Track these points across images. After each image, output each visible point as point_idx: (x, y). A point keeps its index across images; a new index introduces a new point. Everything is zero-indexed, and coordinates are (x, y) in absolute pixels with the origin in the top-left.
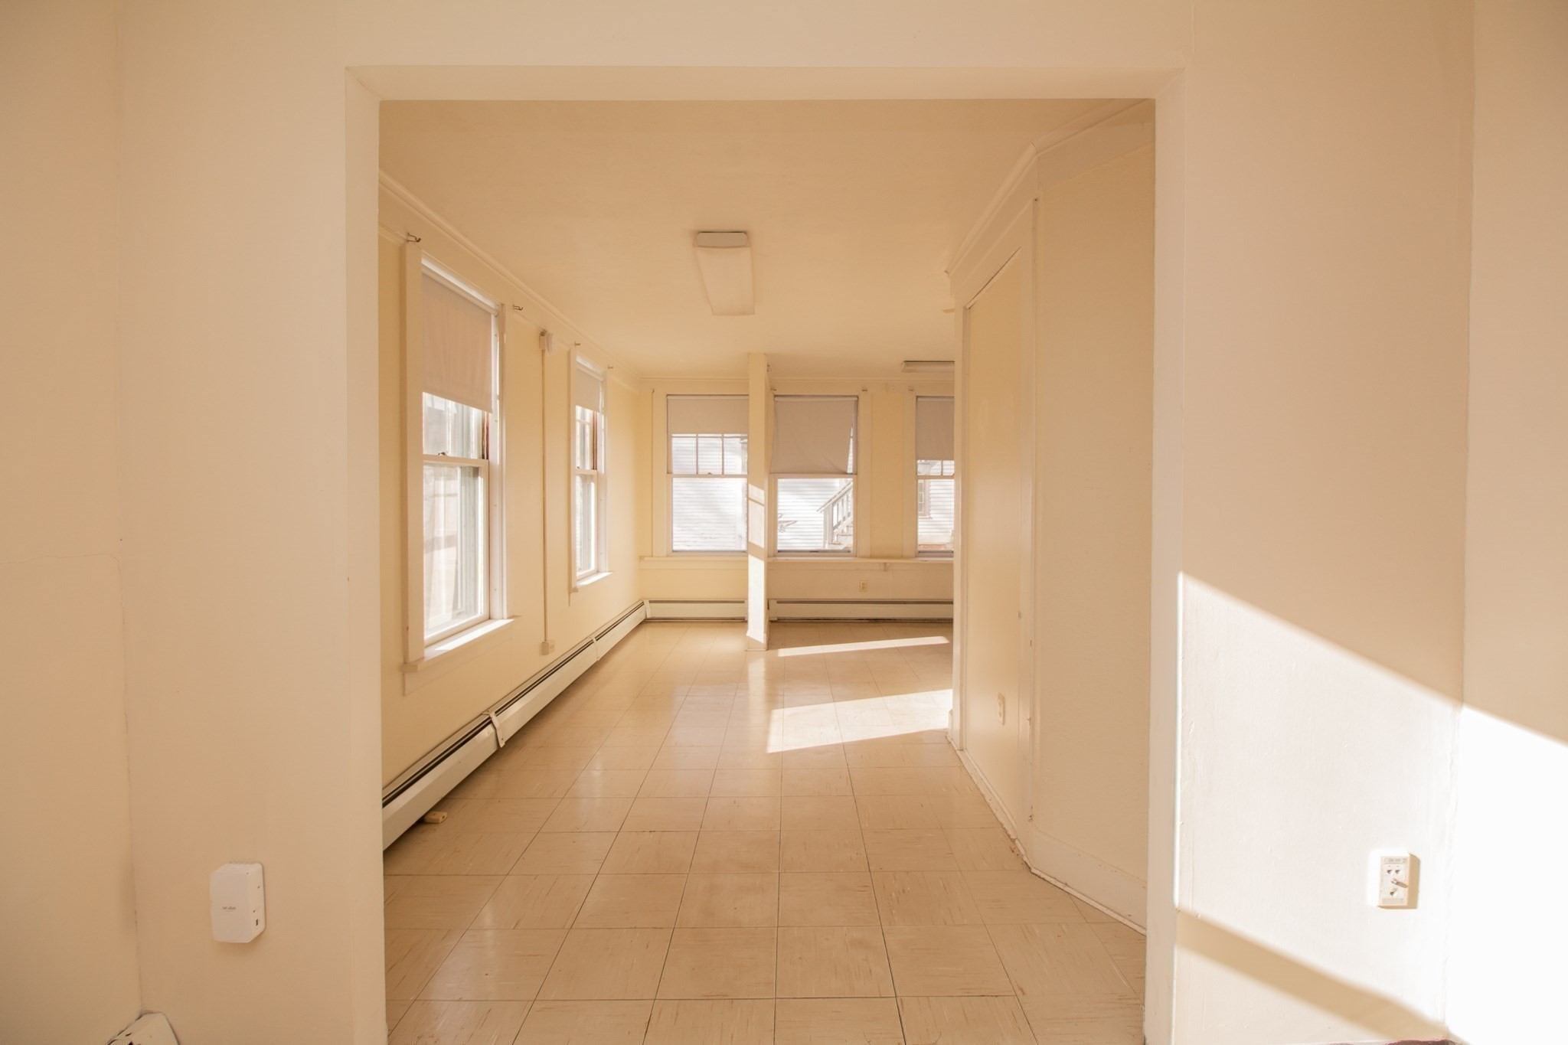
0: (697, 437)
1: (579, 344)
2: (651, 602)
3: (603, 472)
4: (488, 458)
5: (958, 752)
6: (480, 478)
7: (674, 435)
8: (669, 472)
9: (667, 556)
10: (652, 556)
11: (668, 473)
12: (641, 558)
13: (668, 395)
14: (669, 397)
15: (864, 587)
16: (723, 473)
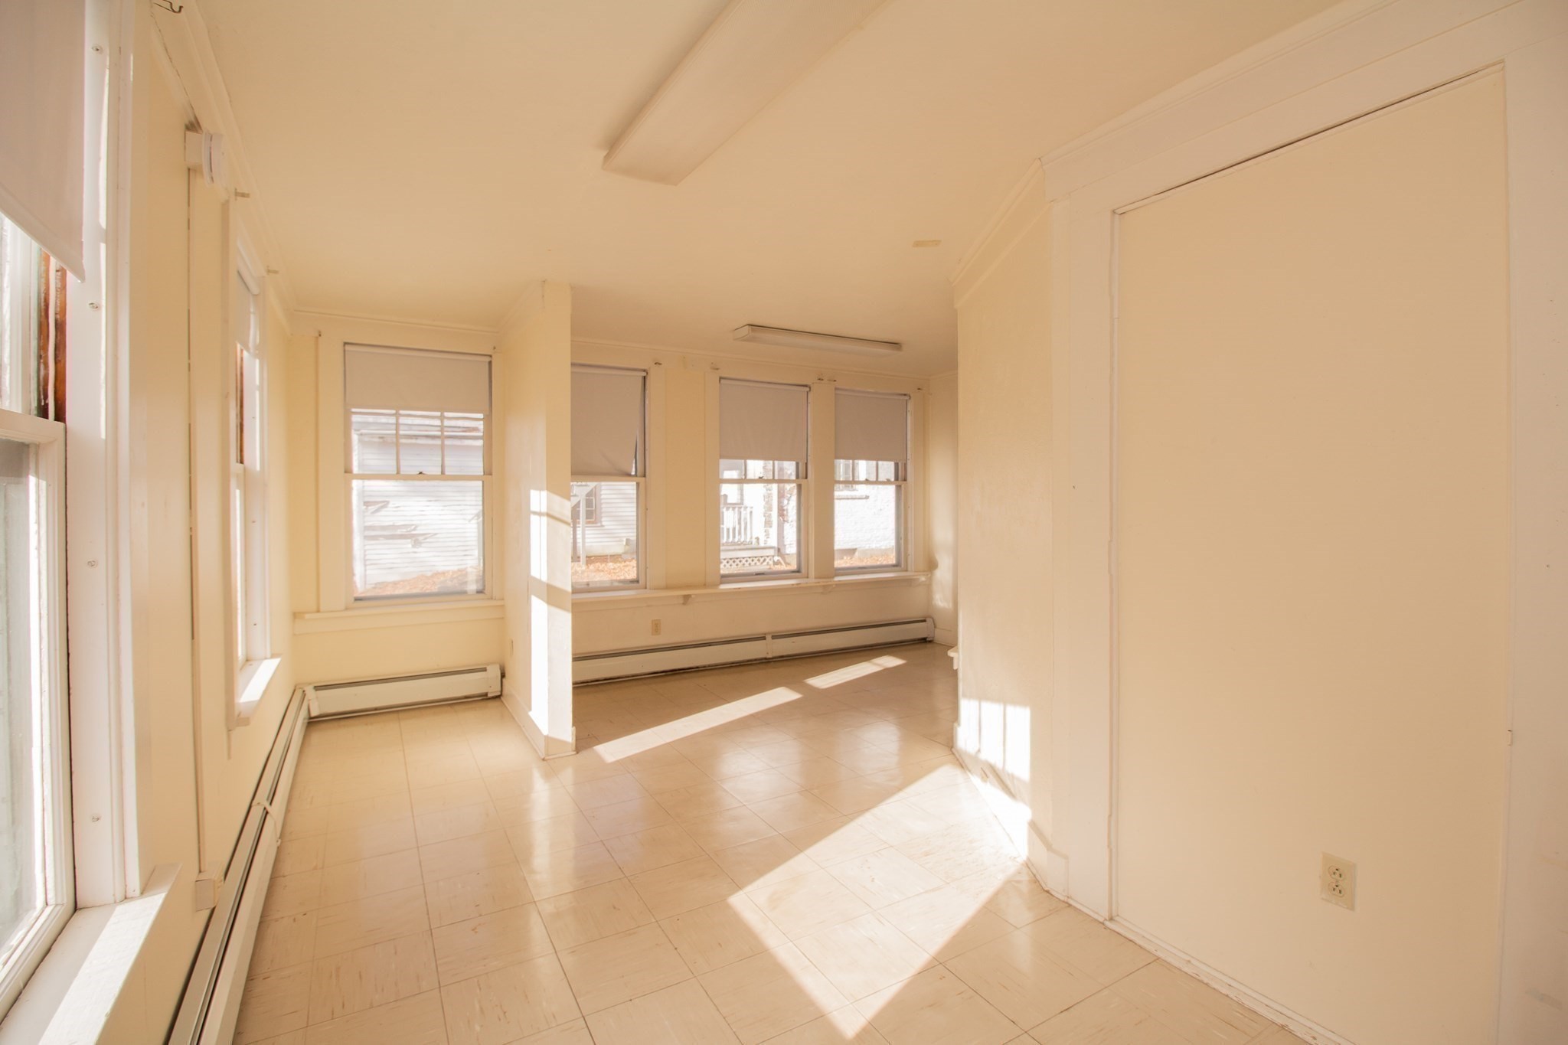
0: (397, 415)
1: (243, 195)
2: (317, 688)
3: (258, 468)
4: (60, 416)
5: (1108, 923)
6: (32, 480)
7: (354, 410)
8: (348, 471)
9: (347, 609)
10: (318, 611)
11: (346, 472)
12: (296, 615)
13: (345, 344)
14: (348, 348)
15: (656, 628)
16: (443, 472)
